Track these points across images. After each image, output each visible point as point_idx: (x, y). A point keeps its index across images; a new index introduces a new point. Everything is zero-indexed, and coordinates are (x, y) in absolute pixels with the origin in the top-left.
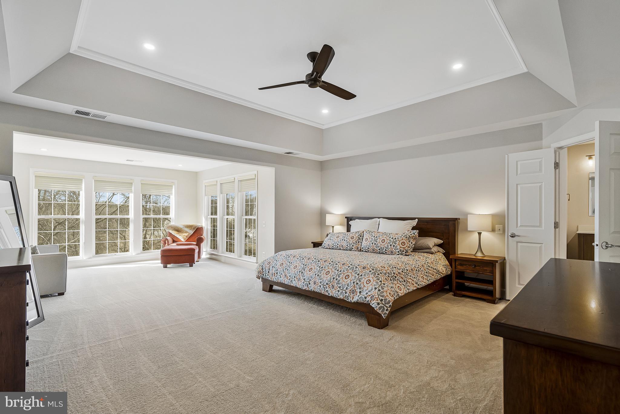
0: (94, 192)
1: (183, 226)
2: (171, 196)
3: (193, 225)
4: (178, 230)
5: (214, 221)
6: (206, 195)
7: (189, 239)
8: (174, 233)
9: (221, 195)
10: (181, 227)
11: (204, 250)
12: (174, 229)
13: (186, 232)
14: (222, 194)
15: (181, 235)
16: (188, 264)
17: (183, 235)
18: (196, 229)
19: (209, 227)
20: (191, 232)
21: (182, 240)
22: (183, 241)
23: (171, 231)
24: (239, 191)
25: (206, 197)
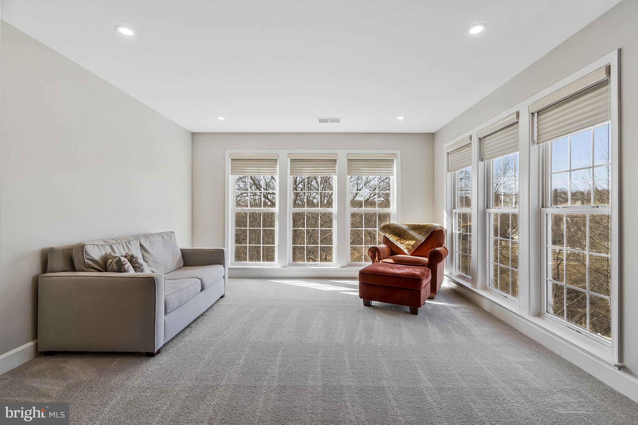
0: (291, 175)
1: (407, 227)
2: (391, 177)
3: (425, 225)
4: (400, 233)
5: (465, 218)
6: (449, 171)
7: (417, 251)
8: (392, 239)
9: (481, 164)
10: (405, 227)
11: (446, 272)
12: (394, 231)
13: (412, 238)
14: (482, 160)
15: (403, 243)
16: (408, 309)
17: (407, 242)
18: (430, 233)
19: (455, 231)
20: (421, 238)
21: (406, 251)
22: (408, 254)
23: (388, 236)
24: (533, 142)
25: (450, 173)
